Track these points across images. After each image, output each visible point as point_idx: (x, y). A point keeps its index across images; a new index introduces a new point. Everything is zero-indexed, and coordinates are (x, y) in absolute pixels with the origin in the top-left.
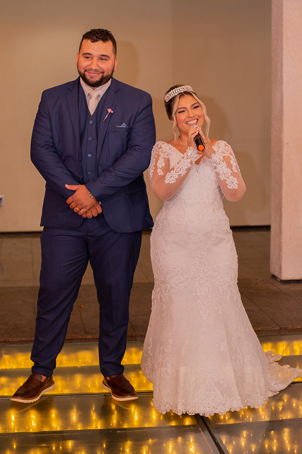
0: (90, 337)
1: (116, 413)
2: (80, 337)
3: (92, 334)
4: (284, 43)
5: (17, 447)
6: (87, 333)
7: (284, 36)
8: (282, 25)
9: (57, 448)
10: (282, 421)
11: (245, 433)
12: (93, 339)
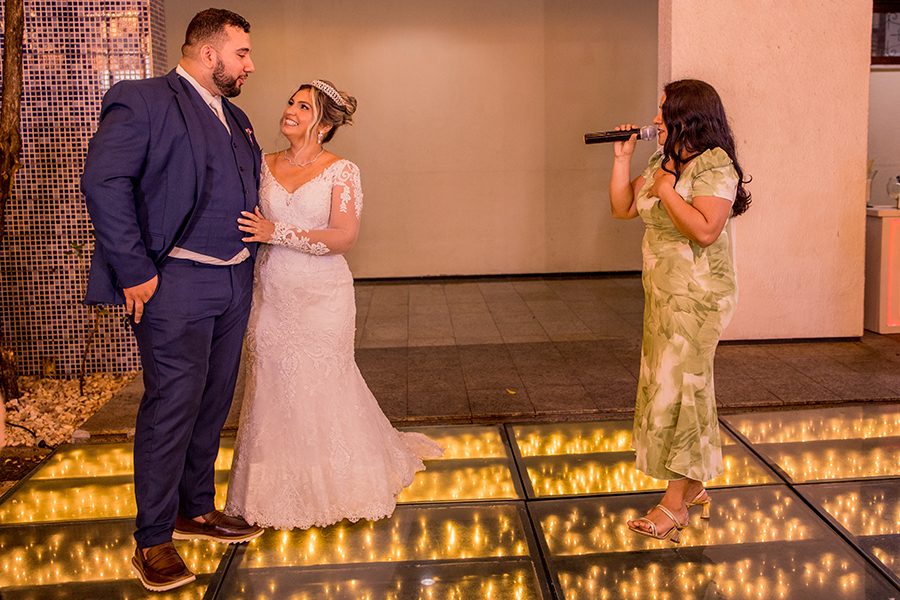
0: (412, 419)
1: (425, 533)
2: (399, 420)
3: (415, 415)
4: (673, 40)
5: (276, 589)
6: (409, 414)
7: (673, 31)
8: (670, 18)
9: (333, 590)
10: (649, 552)
11: (595, 571)
12: (415, 421)
